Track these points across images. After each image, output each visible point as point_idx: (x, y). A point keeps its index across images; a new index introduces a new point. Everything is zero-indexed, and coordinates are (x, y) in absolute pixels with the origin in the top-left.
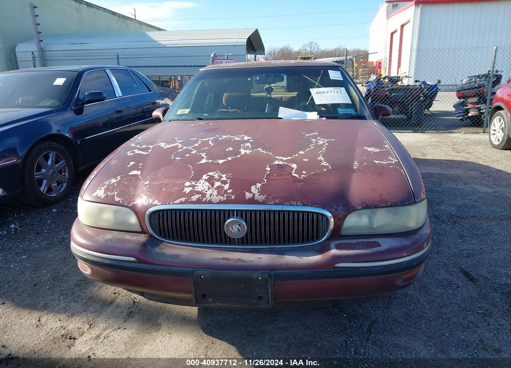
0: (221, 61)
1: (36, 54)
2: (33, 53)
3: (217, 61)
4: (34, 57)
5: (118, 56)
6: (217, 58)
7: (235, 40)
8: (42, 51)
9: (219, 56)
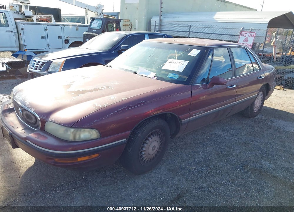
0: (246, 33)
1: (158, 22)
2: (156, 22)
3: (244, 33)
4: (156, 24)
5: (190, 26)
6: (244, 31)
7: (262, 20)
8: (161, 21)
9: (246, 29)
